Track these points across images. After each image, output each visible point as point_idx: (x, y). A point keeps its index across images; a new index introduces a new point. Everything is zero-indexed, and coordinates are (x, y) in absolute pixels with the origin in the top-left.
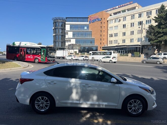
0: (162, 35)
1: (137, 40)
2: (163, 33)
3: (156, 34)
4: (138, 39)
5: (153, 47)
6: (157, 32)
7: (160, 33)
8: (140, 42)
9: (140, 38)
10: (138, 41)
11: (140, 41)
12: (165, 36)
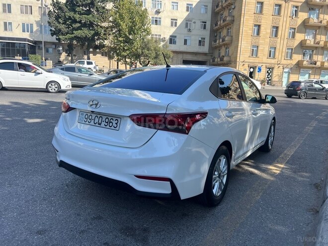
0: (78, 27)
1: (21, 27)
2: (80, 22)
3: (67, 23)
4: (23, 25)
5: (56, 46)
6: (70, 18)
7: (75, 21)
8: (29, 33)
9: (28, 25)
10: (24, 31)
11: (28, 31)
12: (85, 29)
